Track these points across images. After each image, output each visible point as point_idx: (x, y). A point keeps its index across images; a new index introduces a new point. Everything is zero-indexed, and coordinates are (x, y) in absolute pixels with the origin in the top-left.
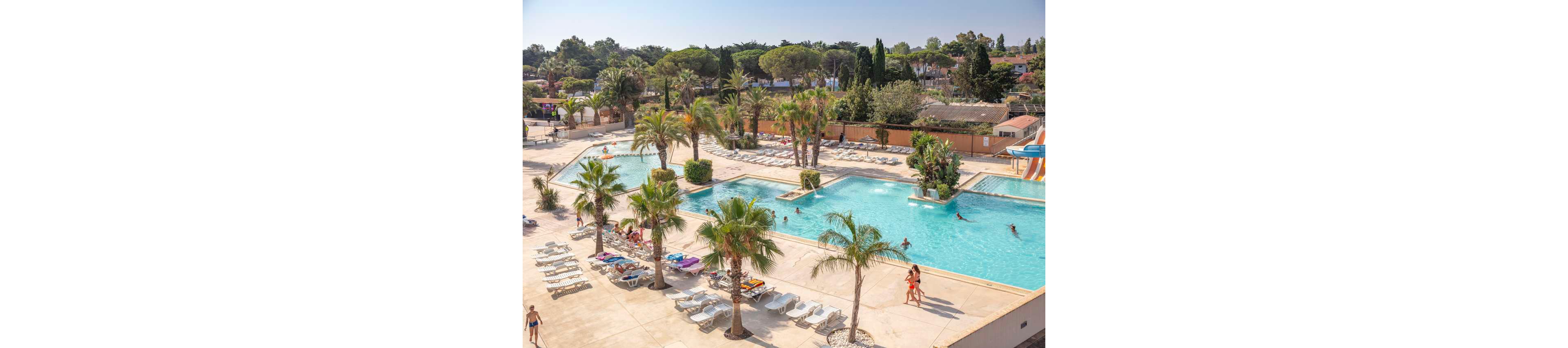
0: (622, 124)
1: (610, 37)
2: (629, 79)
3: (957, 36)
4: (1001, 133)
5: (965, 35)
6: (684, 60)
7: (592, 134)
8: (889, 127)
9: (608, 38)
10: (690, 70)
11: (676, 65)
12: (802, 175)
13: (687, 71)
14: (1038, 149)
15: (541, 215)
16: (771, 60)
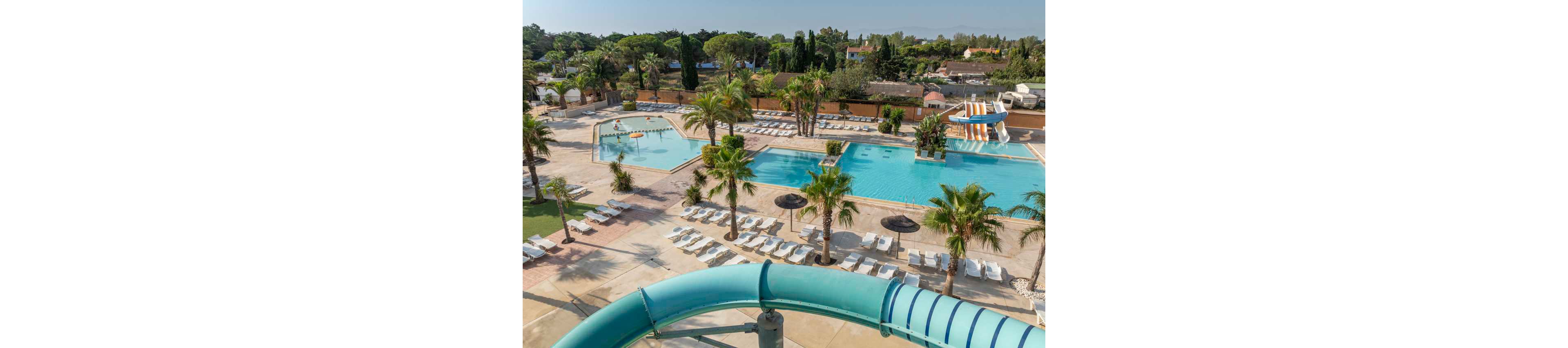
0: (605, 102)
1: (535, 23)
2: (607, 62)
3: (821, 30)
4: (930, 105)
5: (826, 30)
6: (639, 45)
7: (585, 113)
8: (848, 102)
9: (533, 24)
10: (655, 54)
11: (632, 49)
12: (828, 145)
13: (652, 54)
14: (980, 118)
15: (627, 197)
16: (716, 45)
